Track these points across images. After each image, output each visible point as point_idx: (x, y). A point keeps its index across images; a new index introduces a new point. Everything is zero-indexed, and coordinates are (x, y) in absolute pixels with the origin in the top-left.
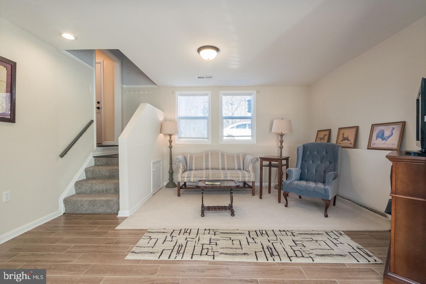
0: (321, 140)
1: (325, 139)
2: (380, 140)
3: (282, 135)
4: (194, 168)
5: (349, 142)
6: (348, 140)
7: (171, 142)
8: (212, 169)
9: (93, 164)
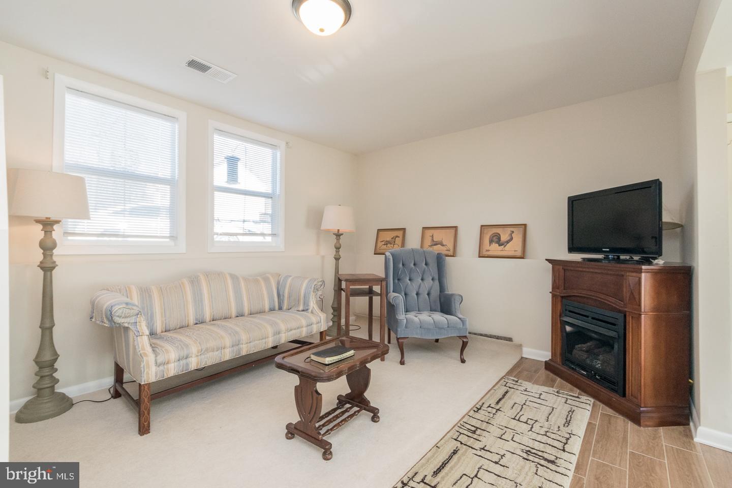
0: (387, 244)
1: (396, 243)
2: (495, 246)
3: (338, 235)
4: (158, 327)
5: (444, 248)
6: (443, 245)
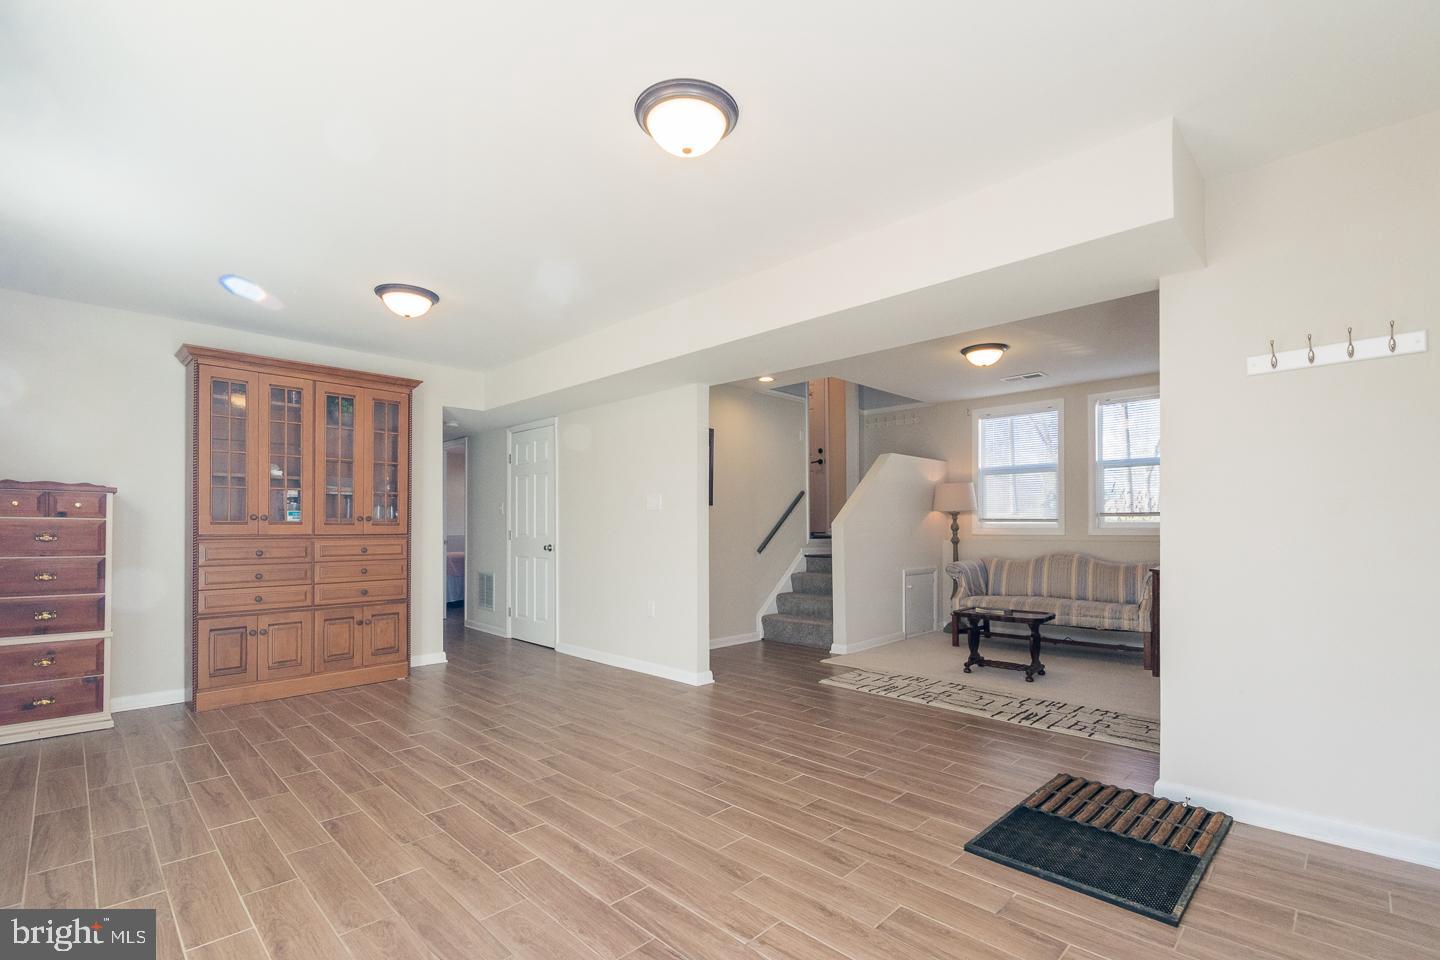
4: (1003, 591)
7: (955, 528)
8: (1051, 596)
9: (803, 568)
